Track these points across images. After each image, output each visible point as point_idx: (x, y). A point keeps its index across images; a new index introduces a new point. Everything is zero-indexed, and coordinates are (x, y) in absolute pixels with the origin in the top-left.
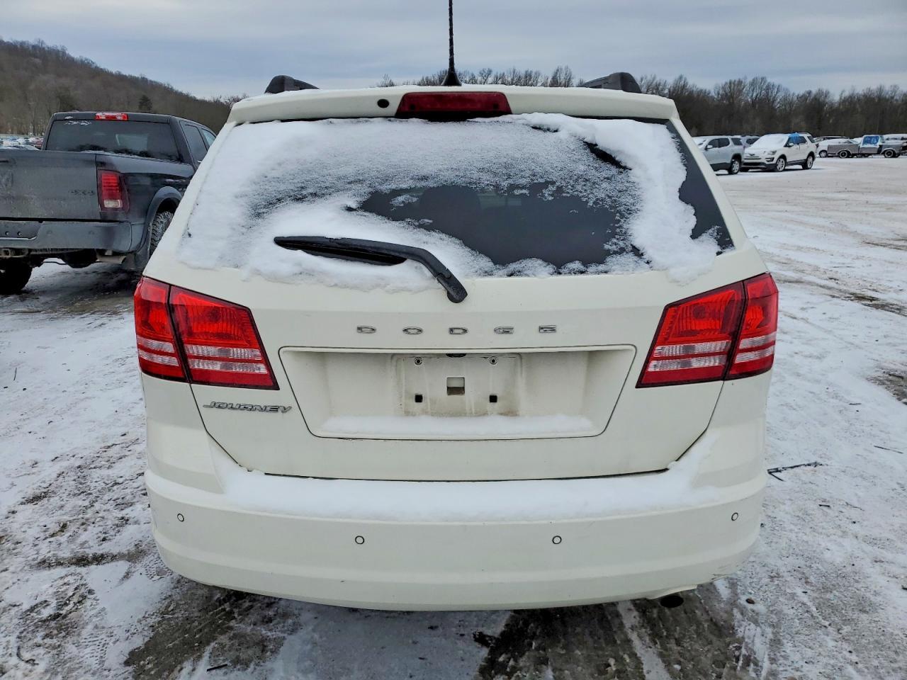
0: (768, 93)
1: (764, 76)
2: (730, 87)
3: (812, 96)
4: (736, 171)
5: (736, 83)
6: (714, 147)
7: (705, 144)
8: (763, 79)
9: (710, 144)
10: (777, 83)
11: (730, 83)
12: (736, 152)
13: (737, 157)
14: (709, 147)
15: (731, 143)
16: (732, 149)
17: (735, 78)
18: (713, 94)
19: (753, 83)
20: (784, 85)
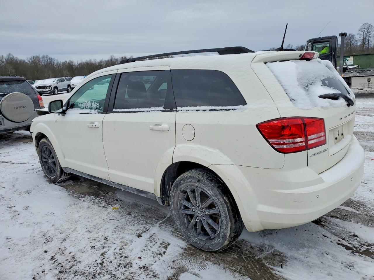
0: (50, 62)
1: (47, 55)
2: (33, 58)
3: (68, 62)
4: (70, 91)
5: (36, 57)
6: (60, 82)
7: (56, 81)
8: (47, 56)
9: (58, 81)
10: (53, 58)
11: (33, 57)
12: (68, 84)
13: (69, 86)
14: (58, 82)
15: (65, 80)
16: (66, 83)
17: (35, 55)
18: (27, 61)
19: (43, 57)
20: (56, 58)
